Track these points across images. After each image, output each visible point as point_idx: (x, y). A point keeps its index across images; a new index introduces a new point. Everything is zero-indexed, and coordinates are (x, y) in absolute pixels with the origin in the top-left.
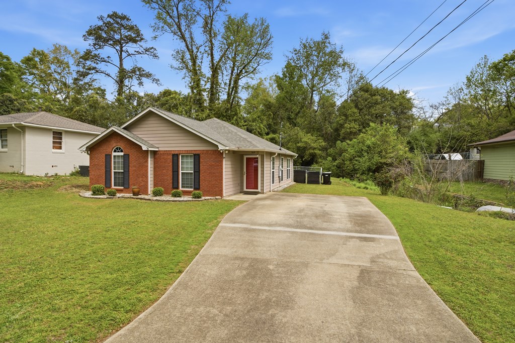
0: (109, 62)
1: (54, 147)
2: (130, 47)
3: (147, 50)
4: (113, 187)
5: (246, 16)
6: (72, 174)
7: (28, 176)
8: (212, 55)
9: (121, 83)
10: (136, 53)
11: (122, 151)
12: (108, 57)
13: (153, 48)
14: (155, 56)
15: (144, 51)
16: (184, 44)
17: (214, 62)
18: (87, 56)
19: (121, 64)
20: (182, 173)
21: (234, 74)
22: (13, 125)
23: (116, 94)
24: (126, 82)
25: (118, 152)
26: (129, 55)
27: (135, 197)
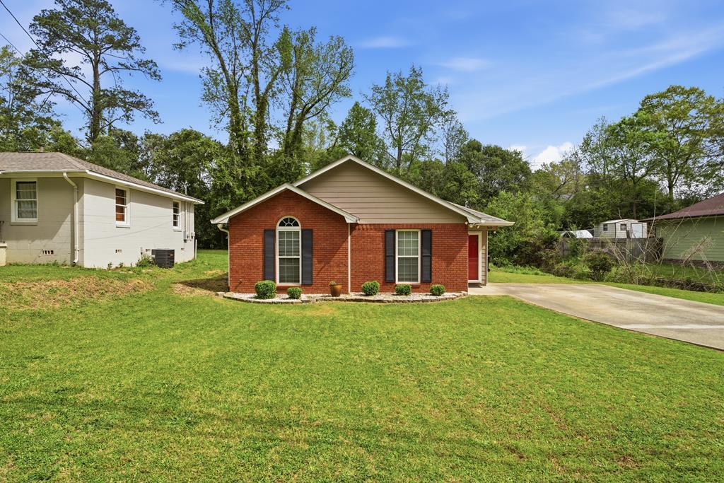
0: (77, 77)
1: (117, 219)
2: (112, 57)
3: (143, 64)
5: (312, 31)
7: (89, 269)
8: (257, 83)
9: (96, 115)
10: (120, 67)
11: (296, 224)
12: (76, 68)
13: (152, 62)
14: (155, 75)
15: (136, 65)
16: (217, 61)
17: (260, 93)
18: (34, 60)
19: (96, 82)
20: (399, 258)
21: (294, 114)
22: (65, 175)
23: (88, 131)
24: (105, 114)
25: (289, 225)
26: (107, 69)
27: (334, 298)
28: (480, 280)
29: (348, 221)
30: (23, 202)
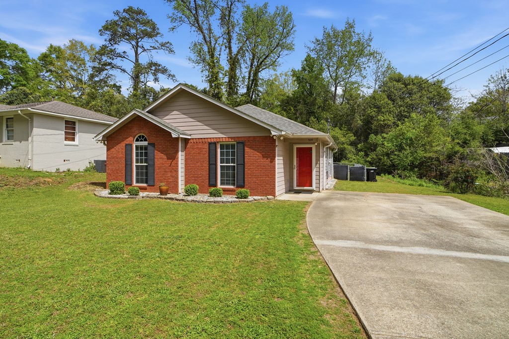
0: (124, 57)
1: (66, 139)
2: (146, 43)
3: (163, 45)
4: (135, 184)
5: (266, 6)
6: (86, 170)
7: (36, 171)
8: (230, 48)
9: (136, 78)
10: (151, 48)
11: (145, 140)
12: (124, 52)
13: (168, 42)
14: (171, 51)
15: (160, 46)
16: (201, 36)
17: (233, 55)
18: (103, 51)
19: (137, 60)
20: (221, 166)
22: (19, 112)
23: (132, 90)
24: (142, 78)
25: (141, 141)
26: (144, 50)
27: (163, 196)
28: (314, 187)
29: (174, 136)
30: (10, 130)
